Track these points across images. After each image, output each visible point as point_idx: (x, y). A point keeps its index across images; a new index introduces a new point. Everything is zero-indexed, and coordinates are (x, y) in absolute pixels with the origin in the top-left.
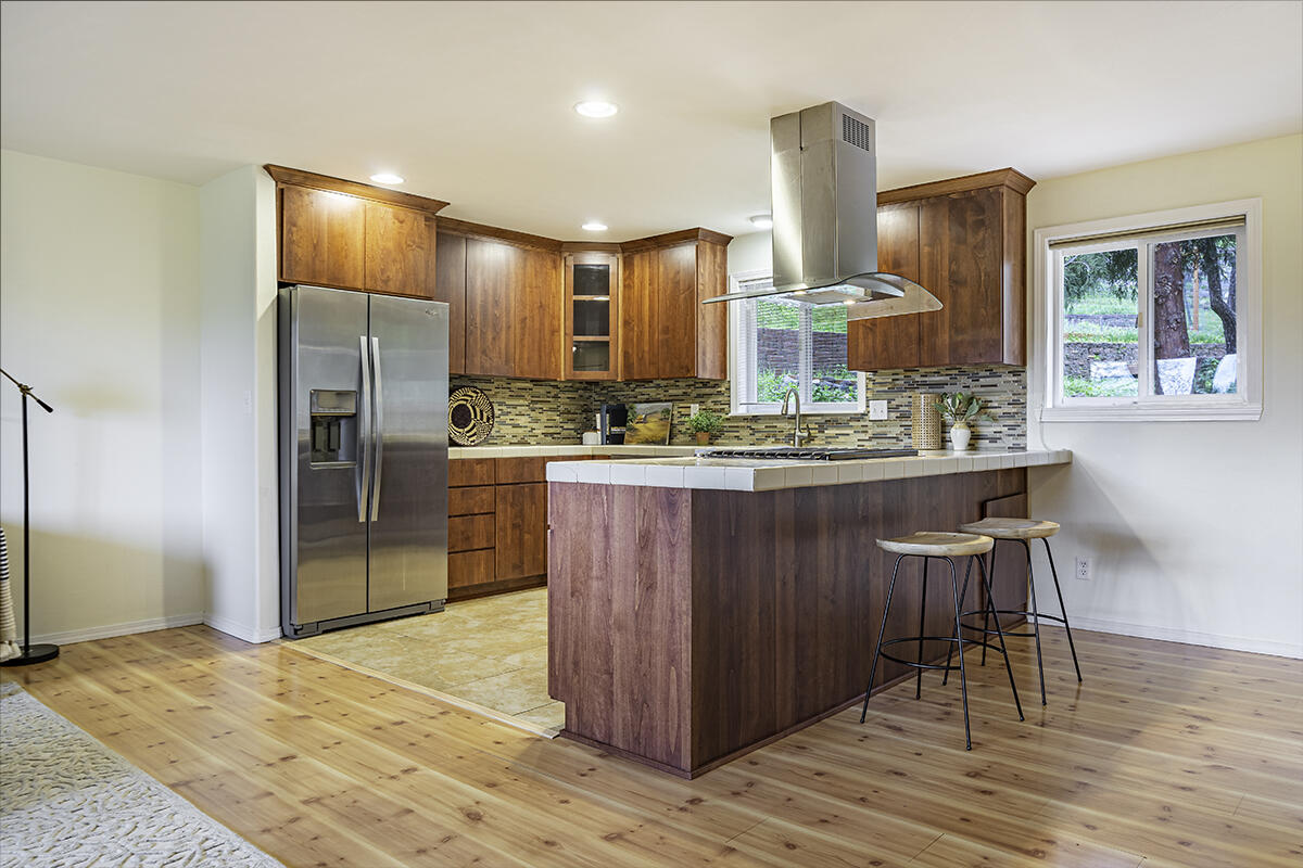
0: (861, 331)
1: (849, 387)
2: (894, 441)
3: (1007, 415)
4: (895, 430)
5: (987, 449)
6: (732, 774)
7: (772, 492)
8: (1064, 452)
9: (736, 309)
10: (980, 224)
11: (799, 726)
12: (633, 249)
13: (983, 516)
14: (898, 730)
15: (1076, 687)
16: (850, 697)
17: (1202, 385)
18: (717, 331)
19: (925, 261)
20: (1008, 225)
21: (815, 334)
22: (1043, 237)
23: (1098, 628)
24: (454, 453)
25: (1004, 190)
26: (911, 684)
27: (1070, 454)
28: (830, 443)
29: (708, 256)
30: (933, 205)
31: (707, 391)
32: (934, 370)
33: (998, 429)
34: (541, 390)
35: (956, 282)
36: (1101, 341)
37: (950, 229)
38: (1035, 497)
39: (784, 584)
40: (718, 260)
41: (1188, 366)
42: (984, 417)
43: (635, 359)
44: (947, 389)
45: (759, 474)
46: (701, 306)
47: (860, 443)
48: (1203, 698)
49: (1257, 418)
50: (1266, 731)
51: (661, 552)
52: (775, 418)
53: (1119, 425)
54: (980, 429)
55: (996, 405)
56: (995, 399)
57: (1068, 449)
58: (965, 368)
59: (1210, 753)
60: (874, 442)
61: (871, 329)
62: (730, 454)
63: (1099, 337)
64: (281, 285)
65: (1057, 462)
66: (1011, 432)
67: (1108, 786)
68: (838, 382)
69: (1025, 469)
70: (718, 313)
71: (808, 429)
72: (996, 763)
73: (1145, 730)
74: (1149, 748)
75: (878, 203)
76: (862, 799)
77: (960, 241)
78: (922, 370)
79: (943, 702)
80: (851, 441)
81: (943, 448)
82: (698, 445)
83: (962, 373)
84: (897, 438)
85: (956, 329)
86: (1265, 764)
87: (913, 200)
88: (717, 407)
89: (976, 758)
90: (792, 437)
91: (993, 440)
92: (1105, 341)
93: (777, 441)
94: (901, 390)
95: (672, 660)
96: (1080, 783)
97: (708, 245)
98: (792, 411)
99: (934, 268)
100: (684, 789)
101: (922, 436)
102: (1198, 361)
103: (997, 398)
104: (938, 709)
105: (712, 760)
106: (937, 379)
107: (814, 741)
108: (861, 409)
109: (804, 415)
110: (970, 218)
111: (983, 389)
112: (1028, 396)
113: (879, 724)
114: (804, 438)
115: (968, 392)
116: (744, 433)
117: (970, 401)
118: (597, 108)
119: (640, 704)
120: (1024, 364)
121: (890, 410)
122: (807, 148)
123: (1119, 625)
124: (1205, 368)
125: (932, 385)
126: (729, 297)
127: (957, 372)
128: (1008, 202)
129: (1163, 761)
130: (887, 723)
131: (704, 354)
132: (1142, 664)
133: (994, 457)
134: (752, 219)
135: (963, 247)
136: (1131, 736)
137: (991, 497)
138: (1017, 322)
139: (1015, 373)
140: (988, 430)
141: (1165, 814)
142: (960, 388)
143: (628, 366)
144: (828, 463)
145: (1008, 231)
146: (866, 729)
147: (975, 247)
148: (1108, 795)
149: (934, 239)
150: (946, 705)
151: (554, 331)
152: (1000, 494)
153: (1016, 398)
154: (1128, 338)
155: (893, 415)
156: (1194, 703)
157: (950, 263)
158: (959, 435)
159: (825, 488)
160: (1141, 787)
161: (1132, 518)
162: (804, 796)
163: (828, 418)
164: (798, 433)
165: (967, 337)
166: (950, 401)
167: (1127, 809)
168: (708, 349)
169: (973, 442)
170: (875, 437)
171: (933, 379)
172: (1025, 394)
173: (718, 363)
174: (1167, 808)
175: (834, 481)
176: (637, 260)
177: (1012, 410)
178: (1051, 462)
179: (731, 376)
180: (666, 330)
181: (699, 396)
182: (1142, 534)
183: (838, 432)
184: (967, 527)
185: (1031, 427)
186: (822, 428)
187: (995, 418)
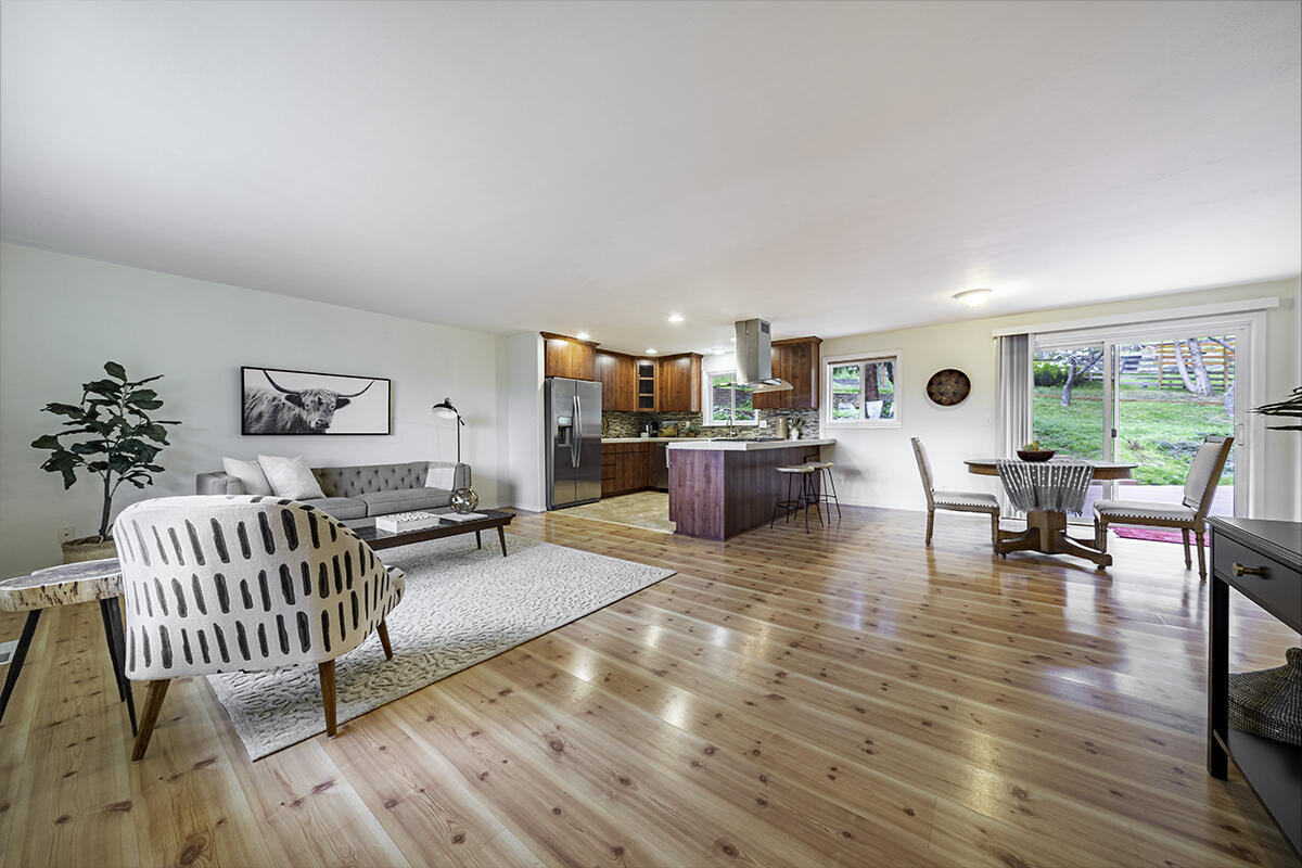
0: (758, 395)
1: (751, 415)
3: (812, 426)
4: (770, 432)
5: (805, 438)
8: (833, 439)
10: (803, 356)
12: (663, 360)
13: (807, 460)
15: (839, 521)
17: (885, 413)
18: (698, 392)
19: (783, 369)
20: (814, 355)
22: (825, 361)
23: (845, 503)
24: (604, 441)
25: (812, 343)
26: (785, 519)
27: (835, 440)
28: (744, 436)
29: (694, 363)
30: (787, 348)
31: (693, 417)
32: (786, 409)
33: (809, 431)
34: (624, 416)
35: (795, 379)
37: (792, 357)
38: (822, 456)
40: (698, 364)
41: (879, 404)
42: (804, 427)
43: (664, 404)
44: (790, 416)
46: (692, 383)
47: (756, 436)
49: (900, 427)
51: (713, 471)
52: (723, 427)
53: (853, 430)
54: (802, 431)
55: (808, 422)
57: (835, 438)
58: (797, 409)
60: (762, 436)
61: (764, 396)
64: (546, 377)
65: (830, 443)
66: (814, 432)
69: (818, 446)
70: (698, 386)
71: (736, 431)
77: (795, 362)
78: (781, 410)
80: (753, 435)
81: (788, 438)
84: (770, 435)
85: (795, 396)
88: (697, 423)
90: (728, 435)
91: (807, 435)
92: (846, 392)
94: (772, 417)
95: (717, 504)
97: (693, 359)
98: (728, 424)
99: (786, 372)
100: (723, 544)
101: (781, 434)
102: (883, 403)
103: (808, 420)
105: (731, 536)
107: (758, 533)
108: (757, 424)
109: (734, 426)
110: (799, 353)
111: (803, 416)
113: (777, 529)
114: (734, 434)
115: (798, 418)
116: (709, 433)
117: (798, 421)
118: (676, 319)
119: (705, 520)
120: (818, 407)
121: (768, 424)
122: (747, 331)
124: (886, 406)
125: (784, 415)
127: (794, 410)
128: (813, 347)
130: (779, 528)
131: (693, 401)
133: (808, 441)
135: (796, 364)
137: (809, 454)
138: (816, 391)
139: (815, 411)
140: (805, 431)
142: (795, 416)
143: (661, 406)
145: (813, 358)
146: (773, 530)
147: (802, 364)
149: (786, 361)
151: (632, 392)
153: (815, 420)
154: (853, 391)
155: (769, 426)
157: (792, 370)
158: (794, 433)
161: (857, 464)
163: (743, 427)
164: (731, 433)
165: (799, 398)
166: (791, 421)
168: (695, 400)
169: (799, 436)
170: (762, 434)
171: (785, 412)
172: (819, 418)
173: (698, 406)
176: (665, 364)
177: (814, 424)
178: (828, 443)
179: (703, 410)
180: (677, 392)
181: (690, 418)
182: (860, 469)
183: (747, 432)
184: (803, 463)
185: (821, 430)
186: (740, 431)
187: (808, 427)
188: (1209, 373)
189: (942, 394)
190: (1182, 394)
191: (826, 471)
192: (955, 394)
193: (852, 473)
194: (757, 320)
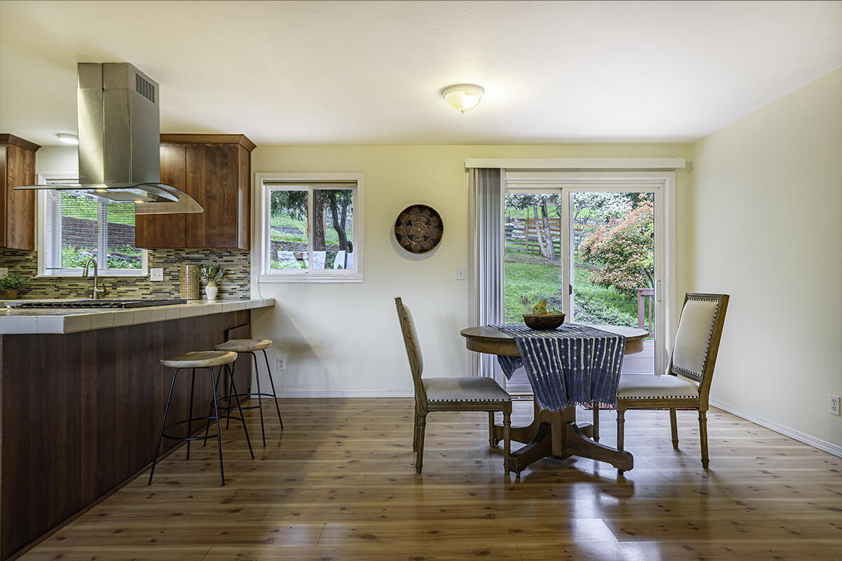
0: (145, 223)
1: (133, 259)
2: (168, 294)
3: (239, 279)
4: (169, 288)
5: (227, 299)
6: (42, 553)
7: (79, 334)
8: (271, 299)
9: (43, 197)
10: (225, 164)
11: (100, 499)
13: (226, 340)
14: (175, 483)
15: (280, 432)
16: (139, 469)
17: (329, 265)
18: (26, 213)
19: (190, 182)
20: (241, 168)
21: (110, 224)
22: (260, 178)
23: (289, 396)
25: (239, 147)
27: (274, 300)
28: (121, 296)
29: (18, 157)
30: (195, 148)
31: (16, 258)
32: (196, 250)
33: (234, 287)
35: (210, 197)
36: (281, 241)
37: (206, 165)
38: (255, 325)
39: (88, 398)
40: (27, 160)
41: (322, 255)
42: (226, 280)
44: (203, 262)
45: (68, 321)
46: (10, 193)
47: (144, 296)
48: (342, 426)
49: (361, 281)
50: (371, 437)
52: (77, 279)
53: (300, 284)
54: (223, 287)
55: (233, 272)
56: (233, 269)
57: (273, 298)
58: (214, 250)
59: (348, 454)
60: (154, 295)
61: (153, 222)
62: (39, 305)
63: (281, 238)
65: (268, 305)
66: (242, 289)
67: (302, 487)
68: (124, 256)
69: (249, 310)
70: (27, 201)
71: (104, 287)
72: (240, 490)
73: (318, 449)
74: (321, 459)
75: (161, 141)
76: (153, 541)
77: (213, 173)
78: (187, 250)
79: (204, 458)
80: (137, 294)
81: (200, 298)
82: (7, 299)
83: (213, 253)
84: (170, 293)
85: (209, 226)
86: (372, 455)
87: (182, 143)
88: (24, 270)
89: (227, 490)
90: (91, 292)
91: (231, 294)
92: (284, 241)
93: (79, 295)
94: (172, 262)
96: (288, 489)
97: (18, 149)
98: (91, 274)
99: (196, 187)
101: (187, 291)
102: (327, 253)
103: (233, 268)
104: (202, 463)
105: (22, 547)
106: (197, 256)
107: (112, 507)
108: (145, 274)
109: (100, 277)
110: (219, 160)
111: (225, 263)
112: (251, 267)
113: (162, 483)
114: (101, 293)
115: (216, 265)
116: (50, 290)
117: (217, 270)
120: (249, 249)
121: (165, 274)
122: (108, 90)
123: (299, 393)
124: (330, 257)
125: (193, 260)
126: (37, 187)
127: (209, 252)
128: (241, 154)
129: (328, 465)
130: (167, 481)
131: (13, 230)
132: (311, 412)
133: (232, 304)
134: (59, 135)
135: (214, 177)
136: (310, 454)
137: (232, 326)
138: (245, 224)
139: (245, 255)
140: (228, 287)
141: (333, 495)
142: (211, 262)
144: (124, 310)
145: (241, 171)
146: (153, 488)
147: (222, 178)
148: (304, 492)
149: (196, 169)
150: (206, 459)
152: (236, 325)
153: (244, 269)
155: (167, 278)
156: (338, 429)
157: (206, 185)
158: (210, 290)
159: (122, 328)
160: (319, 483)
161: (306, 334)
162: (106, 552)
163: (120, 279)
164: (96, 289)
165: (216, 231)
166: (205, 270)
167: (313, 497)
168: (17, 227)
169: (219, 295)
170: (155, 292)
171: (194, 256)
172: (250, 267)
173: (26, 238)
174: (333, 491)
175: (131, 323)
177: (242, 275)
178: (265, 306)
179: (39, 247)
181: (8, 262)
182: (310, 343)
183: (127, 289)
184: (219, 346)
185: (253, 286)
186: (114, 286)
187: (232, 281)
188: (554, 243)
189: (411, 237)
190: (539, 258)
191: (260, 355)
192: (425, 238)
193: (300, 351)
194: (126, 65)
